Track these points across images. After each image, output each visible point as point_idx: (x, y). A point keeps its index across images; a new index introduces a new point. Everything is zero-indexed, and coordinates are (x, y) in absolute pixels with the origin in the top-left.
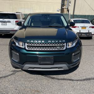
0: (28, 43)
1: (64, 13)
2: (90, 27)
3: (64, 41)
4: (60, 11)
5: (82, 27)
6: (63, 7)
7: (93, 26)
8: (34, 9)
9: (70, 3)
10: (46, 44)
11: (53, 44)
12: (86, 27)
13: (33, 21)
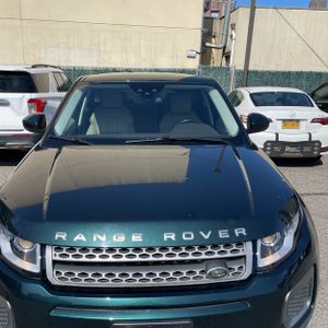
0: (59, 248)
1: (212, 65)
2: (313, 121)
3: (244, 232)
4: (198, 56)
5: (284, 121)
6: (208, 44)
7: (325, 115)
8: (102, 49)
9: (233, 28)
10: (150, 249)
11: (189, 248)
12: (298, 121)
13: (96, 100)
